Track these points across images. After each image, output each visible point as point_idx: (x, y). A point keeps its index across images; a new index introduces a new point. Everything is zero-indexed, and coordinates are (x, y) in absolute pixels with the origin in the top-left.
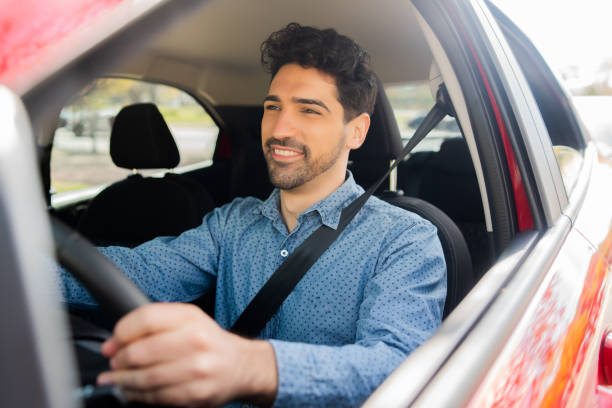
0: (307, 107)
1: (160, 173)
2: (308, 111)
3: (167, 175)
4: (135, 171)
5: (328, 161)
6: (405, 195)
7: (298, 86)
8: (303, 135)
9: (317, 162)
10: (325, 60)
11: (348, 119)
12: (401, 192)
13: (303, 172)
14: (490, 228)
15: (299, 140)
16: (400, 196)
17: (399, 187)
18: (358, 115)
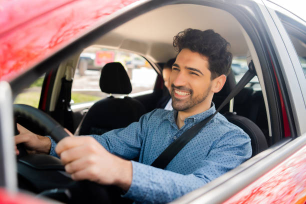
0: (192, 72)
1: (122, 97)
2: (193, 73)
3: (125, 98)
4: (111, 95)
5: (201, 98)
6: (237, 114)
7: (188, 60)
8: (190, 84)
9: (196, 98)
10: (203, 50)
11: (213, 78)
12: (235, 113)
13: (189, 104)
14: (271, 135)
15: (187, 86)
16: (234, 115)
17: (234, 111)
18: (219, 76)
